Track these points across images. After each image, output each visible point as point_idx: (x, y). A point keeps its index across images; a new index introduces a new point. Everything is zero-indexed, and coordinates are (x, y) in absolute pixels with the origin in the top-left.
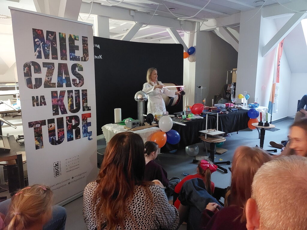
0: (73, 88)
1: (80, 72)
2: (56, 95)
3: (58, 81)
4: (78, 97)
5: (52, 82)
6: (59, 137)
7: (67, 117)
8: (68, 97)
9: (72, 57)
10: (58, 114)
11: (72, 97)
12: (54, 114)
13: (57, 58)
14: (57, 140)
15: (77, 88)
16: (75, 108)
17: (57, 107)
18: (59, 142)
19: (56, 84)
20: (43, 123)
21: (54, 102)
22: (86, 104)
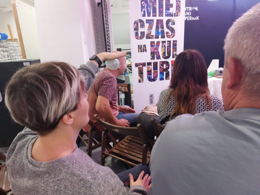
0: (166, 39)
1: (172, 26)
2: (154, 44)
3: (156, 34)
4: (169, 46)
5: (152, 34)
6: (154, 76)
7: (160, 62)
9: (167, 14)
10: (154, 59)
11: (165, 46)
12: (151, 59)
13: (155, 16)
14: (152, 78)
15: (169, 39)
17: (154, 54)
18: (154, 80)
19: (154, 36)
20: (144, 65)
21: (152, 50)
22: (175, 52)
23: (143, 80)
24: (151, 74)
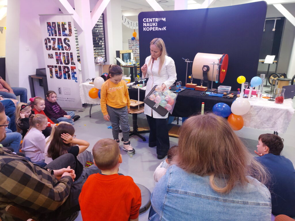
0: (65, 51)
1: (68, 43)
2: (57, 54)
3: (58, 47)
4: (68, 56)
5: (55, 47)
7: (63, 66)
8: (63, 56)
10: (59, 64)
11: (65, 56)
12: (57, 64)
14: (59, 76)
16: (67, 62)
17: (58, 60)
18: (60, 78)
19: (57, 49)
20: (53, 67)
22: (72, 61)
23: (53, 77)
24: (58, 74)
